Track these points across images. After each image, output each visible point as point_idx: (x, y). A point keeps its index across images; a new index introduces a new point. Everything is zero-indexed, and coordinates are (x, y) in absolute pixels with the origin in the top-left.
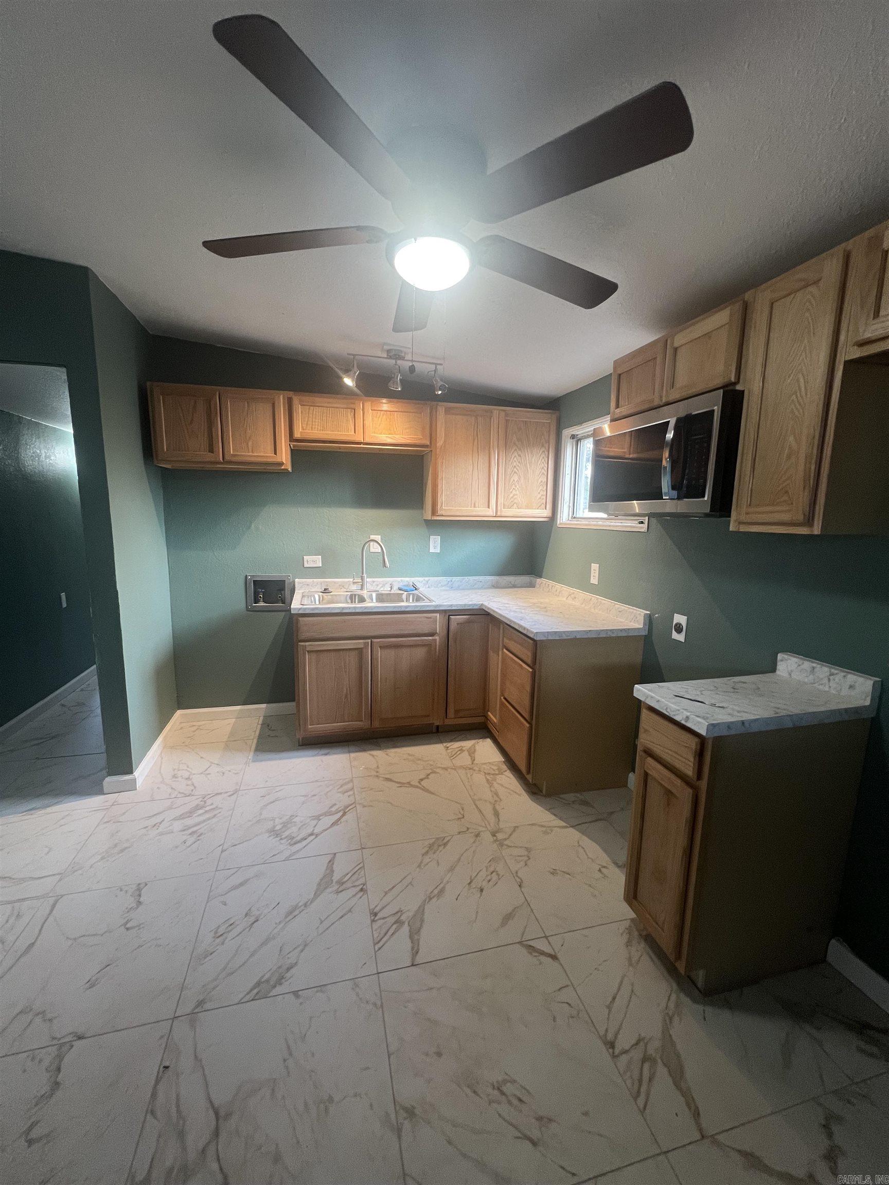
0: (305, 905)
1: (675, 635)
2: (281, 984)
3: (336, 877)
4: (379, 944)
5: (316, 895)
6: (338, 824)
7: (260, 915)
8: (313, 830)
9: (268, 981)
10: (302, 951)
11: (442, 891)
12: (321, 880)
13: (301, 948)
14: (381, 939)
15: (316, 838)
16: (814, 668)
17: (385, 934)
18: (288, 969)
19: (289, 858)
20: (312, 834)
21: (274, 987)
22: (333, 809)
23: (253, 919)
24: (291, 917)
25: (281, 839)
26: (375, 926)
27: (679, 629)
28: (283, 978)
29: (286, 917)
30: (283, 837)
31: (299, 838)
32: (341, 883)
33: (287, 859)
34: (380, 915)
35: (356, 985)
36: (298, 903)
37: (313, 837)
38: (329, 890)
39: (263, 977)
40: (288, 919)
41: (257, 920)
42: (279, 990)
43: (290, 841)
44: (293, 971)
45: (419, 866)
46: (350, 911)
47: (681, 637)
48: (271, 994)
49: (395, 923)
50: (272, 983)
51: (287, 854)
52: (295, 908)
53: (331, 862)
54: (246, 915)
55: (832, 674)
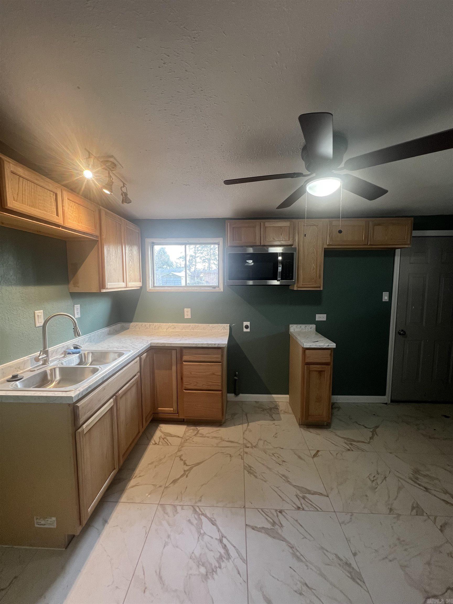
0: (292, 547)
1: (245, 330)
2: (350, 564)
3: (269, 526)
4: (318, 508)
5: (284, 540)
6: (215, 520)
7: (301, 582)
8: (216, 539)
9: (350, 573)
10: (327, 551)
11: (284, 476)
12: (270, 536)
13: (325, 551)
14: (314, 507)
15: (225, 537)
16: (301, 326)
17: (312, 505)
18: (341, 560)
19: (245, 560)
20: (221, 541)
21: (353, 568)
22: (195, 522)
23: (305, 588)
24: (301, 557)
25: (220, 567)
26: (306, 508)
27: (247, 327)
28: (346, 563)
29: (302, 561)
30: (217, 565)
31: (222, 551)
32: (274, 524)
33: (245, 561)
34: (300, 506)
35: (343, 523)
36: (291, 553)
37: (225, 541)
38: (280, 531)
39: (348, 577)
40: (304, 560)
41: (306, 584)
42: (354, 565)
43: (224, 559)
44: (341, 557)
45: (265, 481)
46: (297, 521)
47: (248, 330)
48: (358, 570)
49: (304, 500)
50: (351, 570)
51: (239, 562)
52: (294, 555)
53: (253, 528)
54: (301, 594)
55: (306, 326)
